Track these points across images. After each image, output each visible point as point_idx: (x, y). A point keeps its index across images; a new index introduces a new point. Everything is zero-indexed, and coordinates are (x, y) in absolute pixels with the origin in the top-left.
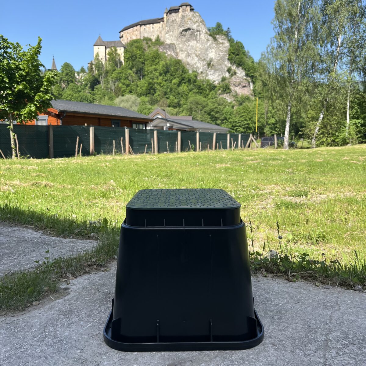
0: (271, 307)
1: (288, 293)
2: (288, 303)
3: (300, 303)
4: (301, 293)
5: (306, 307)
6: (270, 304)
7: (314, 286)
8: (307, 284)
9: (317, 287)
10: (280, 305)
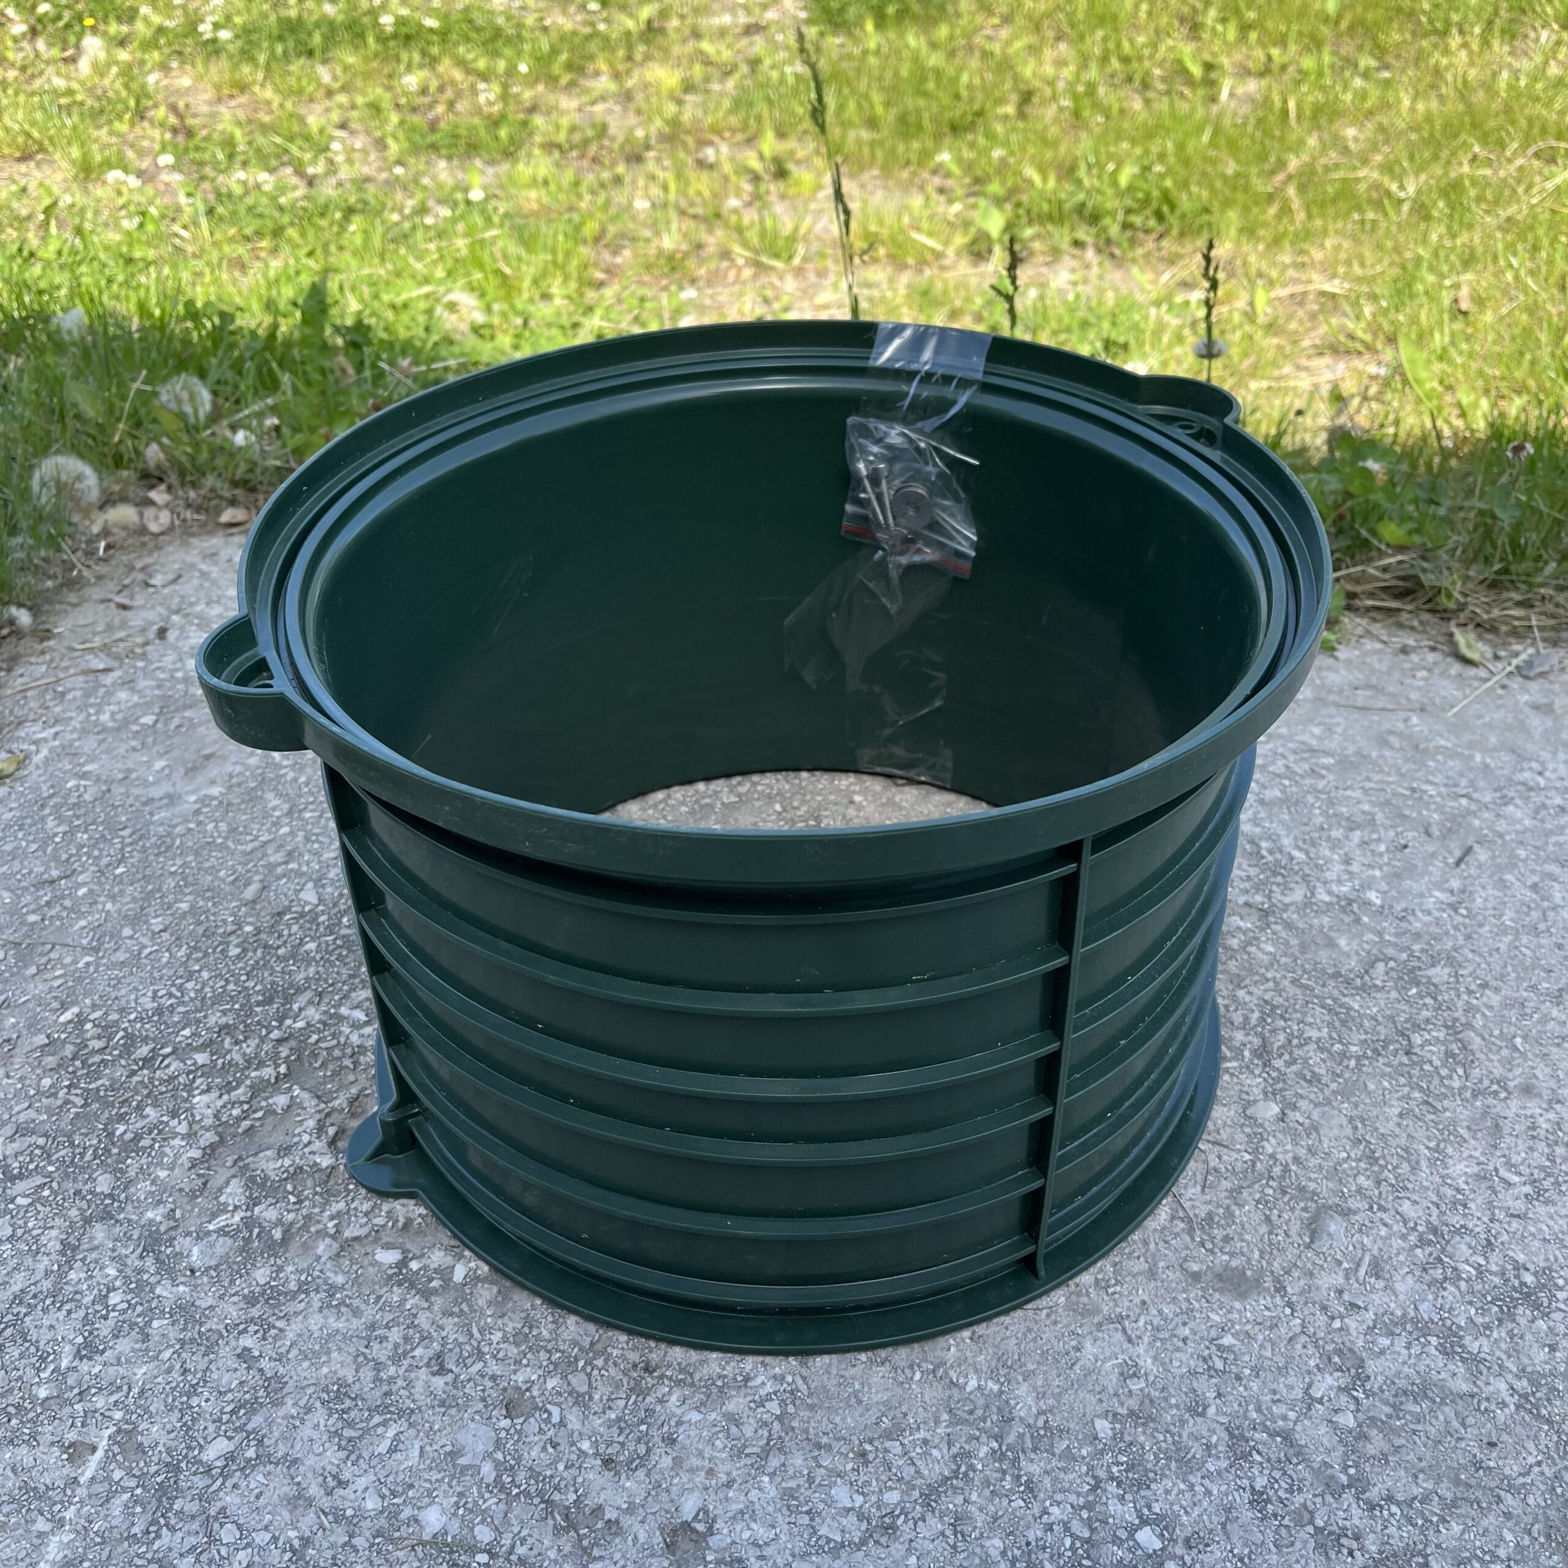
0: (1332, 944)
1: (1346, 765)
2: (1411, 870)
3: (1482, 855)
4: (1418, 750)
5: (1534, 887)
6: (1308, 903)
7: (1456, 668)
8: (1405, 650)
9: (1472, 672)
10: (1373, 896)
